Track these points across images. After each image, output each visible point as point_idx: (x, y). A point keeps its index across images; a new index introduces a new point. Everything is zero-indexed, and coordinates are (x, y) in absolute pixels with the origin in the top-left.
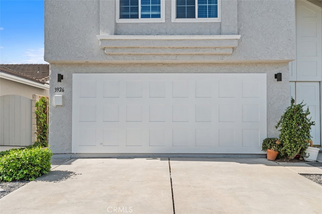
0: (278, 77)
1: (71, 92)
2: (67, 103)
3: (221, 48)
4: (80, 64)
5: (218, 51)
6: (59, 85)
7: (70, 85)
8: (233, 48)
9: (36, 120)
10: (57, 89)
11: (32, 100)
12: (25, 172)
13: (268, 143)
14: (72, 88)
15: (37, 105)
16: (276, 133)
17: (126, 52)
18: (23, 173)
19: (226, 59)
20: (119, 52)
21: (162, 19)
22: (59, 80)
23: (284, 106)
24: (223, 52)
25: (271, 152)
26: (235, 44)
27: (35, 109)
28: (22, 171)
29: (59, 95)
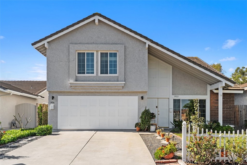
0: (142, 98)
1: (57, 104)
2: (56, 108)
3: (118, 87)
4: (61, 92)
5: (117, 88)
6: (53, 101)
7: (57, 101)
8: (123, 87)
9: (38, 115)
10: (51, 102)
11: (36, 106)
12: (45, 133)
13: (137, 125)
15: (38, 108)
16: (140, 121)
17: (80, 88)
18: (44, 133)
19: (120, 91)
20: (77, 88)
21: (95, 74)
22: (53, 99)
23: (143, 110)
24: (119, 88)
25: (137, 128)
26: (123, 85)
27: (37, 110)
28: (44, 132)
29: (52, 105)
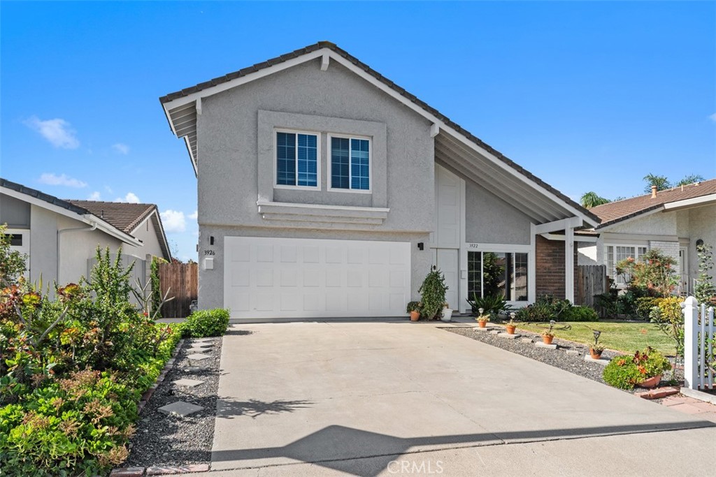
0: (421, 246)
1: (223, 255)
2: (218, 266)
3: (373, 219)
4: (232, 227)
5: (370, 222)
6: (211, 248)
7: (222, 248)
8: (383, 220)
10: (207, 252)
11: (145, 261)
12: (216, 328)
13: (412, 306)
14: (223, 251)
15: (152, 267)
16: (418, 297)
17: (285, 218)
18: (214, 329)
19: (376, 229)
20: (278, 217)
21: (318, 188)
22: (212, 243)
23: (425, 274)
24: (374, 222)
25: (415, 314)
26: (385, 216)
28: (212, 327)
29: (210, 258)
